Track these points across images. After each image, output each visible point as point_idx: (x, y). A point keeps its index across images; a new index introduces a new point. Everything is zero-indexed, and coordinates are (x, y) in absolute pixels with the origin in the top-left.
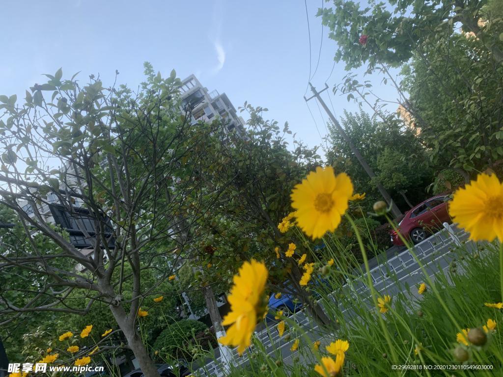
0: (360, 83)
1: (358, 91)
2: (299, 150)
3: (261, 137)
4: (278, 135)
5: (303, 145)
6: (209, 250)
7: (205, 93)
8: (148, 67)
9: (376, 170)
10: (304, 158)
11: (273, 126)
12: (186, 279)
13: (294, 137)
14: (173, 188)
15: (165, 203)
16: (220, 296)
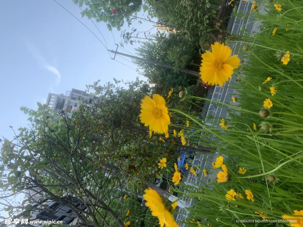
0: (130, 33)
1: (132, 37)
2: (130, 86)
3: (108, 95)
4: (115, 88)
5: (131, 82)
6: (131, 167)
7: (63, 96)
8: (24, 110)
9: (172, 64)
10: (136, 87)
11: (109, 86)
12: (133, 189)
13: (123, 82)
14: (89, 154)
15: (92, 165)
16: (155, 181)
